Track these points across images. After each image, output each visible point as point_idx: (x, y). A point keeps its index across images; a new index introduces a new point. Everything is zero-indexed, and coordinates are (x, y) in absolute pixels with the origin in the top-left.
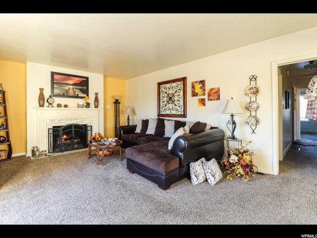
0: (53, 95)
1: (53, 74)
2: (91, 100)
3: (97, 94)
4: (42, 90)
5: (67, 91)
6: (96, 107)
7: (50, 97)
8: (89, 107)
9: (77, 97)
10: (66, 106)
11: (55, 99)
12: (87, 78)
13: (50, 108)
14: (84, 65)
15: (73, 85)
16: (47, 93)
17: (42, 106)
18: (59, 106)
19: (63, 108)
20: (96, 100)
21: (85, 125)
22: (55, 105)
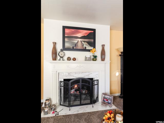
0: (64, 49)
1: (64, 28)
2: (98, 54)
3: (103, 46)
4: (55, 44)
5: (76, 45)
6: (103, 59)
7: (62, 50)
8: (96, 60)
9: (85, 50)
10: (74, 59)
11: (66, 52)
12: (94, 30)
13: (61, 61)
14: (91, 17)
15: (82, 38)
16: (59, 47)
17: (55, 59)
18: (69, 59)
19: (72, 61)
20: (103, 53)
21: (92, 79)
22: (65, 58)
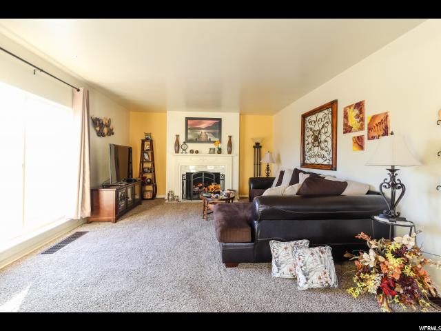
0: (187, 141)
1: (187, 119)
2: (224, 146)
3: (230, 137)
4: (178, 136)
5: (199, 137)
6: (230, 152)
7: (184, 143)
8: (220, 153)
9: (209, 141)
10: (197, 152)
11: (189, 144)
12: (220, 120)
13: (184, 154)
14: (217, 105)
15: (206, 128)
16: (182, 140)
17: (177, 152)
18: (192, 152)
19: (194, 154)
20: (230, 144)
21: (219, 174)
22: (188, 151)
